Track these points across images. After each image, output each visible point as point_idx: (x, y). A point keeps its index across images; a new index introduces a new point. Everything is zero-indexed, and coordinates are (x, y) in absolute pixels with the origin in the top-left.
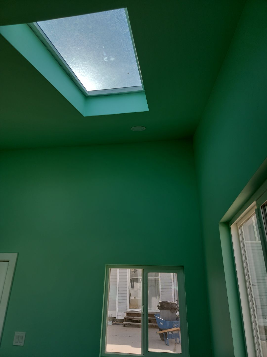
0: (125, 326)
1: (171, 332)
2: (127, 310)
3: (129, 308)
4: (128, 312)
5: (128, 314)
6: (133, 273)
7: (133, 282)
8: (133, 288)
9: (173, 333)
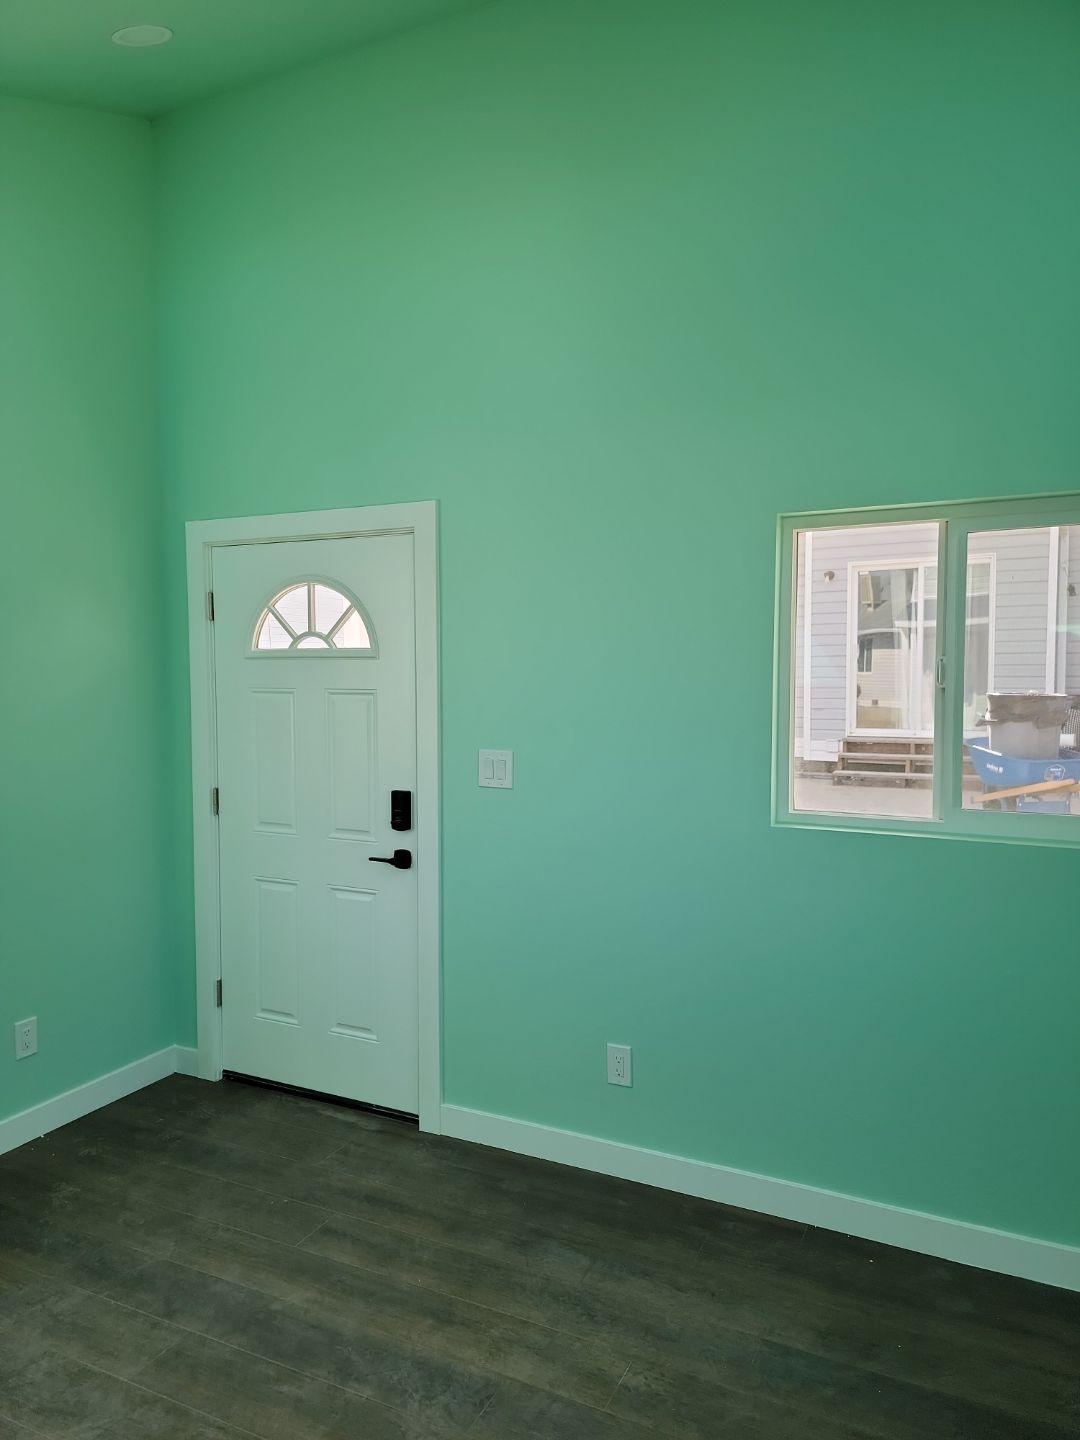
0: (841, 781)
1: (1035, 795)
2: (847, 734)
3: (855, 725)
4: (851, 740)
5: (851, 746)
6: (871, 609)
7: (869, 649)
8: (869, 669)
9: (1040, 800)
